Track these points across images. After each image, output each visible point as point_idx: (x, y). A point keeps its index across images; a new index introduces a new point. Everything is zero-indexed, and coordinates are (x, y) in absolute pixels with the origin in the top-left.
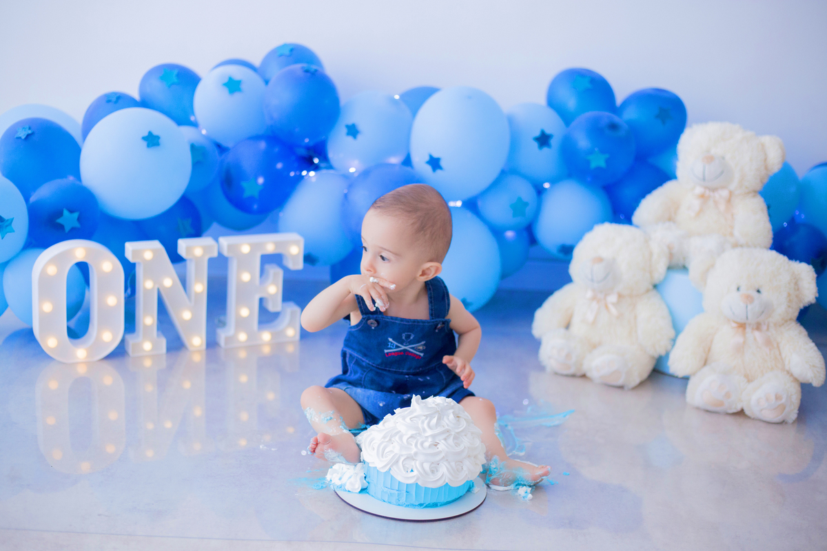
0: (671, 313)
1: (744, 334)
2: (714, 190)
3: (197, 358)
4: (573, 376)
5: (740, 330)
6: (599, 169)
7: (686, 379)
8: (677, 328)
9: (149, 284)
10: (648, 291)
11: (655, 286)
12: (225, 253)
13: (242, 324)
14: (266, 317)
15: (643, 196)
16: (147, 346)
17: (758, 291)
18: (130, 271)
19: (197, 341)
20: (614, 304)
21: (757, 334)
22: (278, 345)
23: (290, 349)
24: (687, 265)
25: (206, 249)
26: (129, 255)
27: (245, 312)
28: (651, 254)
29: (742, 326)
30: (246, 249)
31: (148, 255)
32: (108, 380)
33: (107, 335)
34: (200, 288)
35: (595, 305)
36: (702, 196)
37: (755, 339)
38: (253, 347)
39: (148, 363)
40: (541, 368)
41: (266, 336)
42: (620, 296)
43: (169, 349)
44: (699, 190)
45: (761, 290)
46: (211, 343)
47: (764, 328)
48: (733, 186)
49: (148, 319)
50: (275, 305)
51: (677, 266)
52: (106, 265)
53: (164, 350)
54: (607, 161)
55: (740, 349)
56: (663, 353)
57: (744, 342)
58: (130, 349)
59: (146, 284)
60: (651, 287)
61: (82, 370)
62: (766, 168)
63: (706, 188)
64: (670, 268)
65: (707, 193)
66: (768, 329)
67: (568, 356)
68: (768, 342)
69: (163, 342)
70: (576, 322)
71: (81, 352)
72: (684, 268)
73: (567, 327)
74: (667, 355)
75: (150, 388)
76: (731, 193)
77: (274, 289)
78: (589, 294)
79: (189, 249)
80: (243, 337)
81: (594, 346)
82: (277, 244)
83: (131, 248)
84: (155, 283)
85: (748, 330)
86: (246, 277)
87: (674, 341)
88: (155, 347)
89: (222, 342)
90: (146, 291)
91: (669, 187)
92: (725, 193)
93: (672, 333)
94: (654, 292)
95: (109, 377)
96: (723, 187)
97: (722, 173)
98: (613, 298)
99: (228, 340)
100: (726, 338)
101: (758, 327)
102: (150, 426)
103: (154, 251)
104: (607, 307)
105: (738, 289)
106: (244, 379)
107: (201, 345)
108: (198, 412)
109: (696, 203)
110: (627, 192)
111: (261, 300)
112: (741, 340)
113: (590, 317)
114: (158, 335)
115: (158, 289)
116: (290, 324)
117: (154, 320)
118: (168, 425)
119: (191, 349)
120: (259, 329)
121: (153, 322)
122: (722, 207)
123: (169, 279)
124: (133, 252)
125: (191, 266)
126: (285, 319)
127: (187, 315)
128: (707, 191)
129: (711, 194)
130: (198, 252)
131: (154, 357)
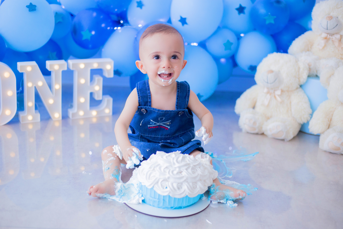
0: (310, 100)
2: (332, 35)
3: (57, 124)
4: (257, 134)
6: (270, 24)
7: (318, 136)
8: (313, 109)
9: (30, 85)
10: (297, 88)
11: (301, 86)
12: (71, 68)
13: (81, 106)
14: (94, 102)
15: (294, 39)
16: (30, 118)
18: (20, 78)
19: (57, 115)
20: (279, 95)
22: (100, 118)
23: (107, 120)
24: (318, 75)
25: (60, 66)
26: (19, 69)
27: (82, 100)
28: (299, 68)
30: (82, 66)
31: (29, 69)
33: (8, 112)
34: (58, 87)
35: (268, 96)
36: (326, 38)
38: (87, 119)
39: (30, 127)
40: (240, 130)
41: (94, 113)
42: (282, 91)
43: (41, 120)
44: (324, 35)
46: (65, 117)
49: (30, 103)
50: (99, 96)
51: (313, 75)
52: (6, 74)
53: (39, 120)
54: (275, 20)
56: (305, 121)
58: (21, 119)
59: (28, 85)
60: (299, 86)
63: (328, 34)
64: (309, 76)
65: (329, 36)
67: (255, 123)
69: (38, 115)
70: (258, 105)
72: (317, 76)
73: (254, 108)
74: (308, 122)
75: (32, 140)
76: (341, 36)
77: (98, 88)
78: (266, 90)
79: (51, 66)
80: (81, 113)
81: (268, 118)
82: (99, 64)
83: (20, 64)
84: (33, 84)
86: (83, 81)
87: (311, 115)
88: (34, 119)
89: (70, 116)
90: (29, 88)
91: (307, 34)
92: (338, 36)
93: (310, 111)
94: (301, 89)
96: (337, 33)
97: (337, 25)
98: (278, 92)
99: (73, 115)
102: (32, 160)
103: (32, 67)
104: (275, 97)
106: (82, 135)
107: (59, 117)
108: (58, 153)
109: (323, 42)
110: (285, 38)
111: (91, 94)
113: (266, 103)
114: (36, 112)
115: (35, 87)
116: (107, 107)
117: (33, 104)
118: (42, 160)
119: (54, 119)
120: (90, 109)
121: (33, 105)
122: (337, 44)
123: (41, 82)
124: (21, 67)
125: (53, 75)
126: (104, 104)
127: (51, 101)
128: (329, 35)
129: (331, 37)
130: (56, 67)
131: (33, 124)
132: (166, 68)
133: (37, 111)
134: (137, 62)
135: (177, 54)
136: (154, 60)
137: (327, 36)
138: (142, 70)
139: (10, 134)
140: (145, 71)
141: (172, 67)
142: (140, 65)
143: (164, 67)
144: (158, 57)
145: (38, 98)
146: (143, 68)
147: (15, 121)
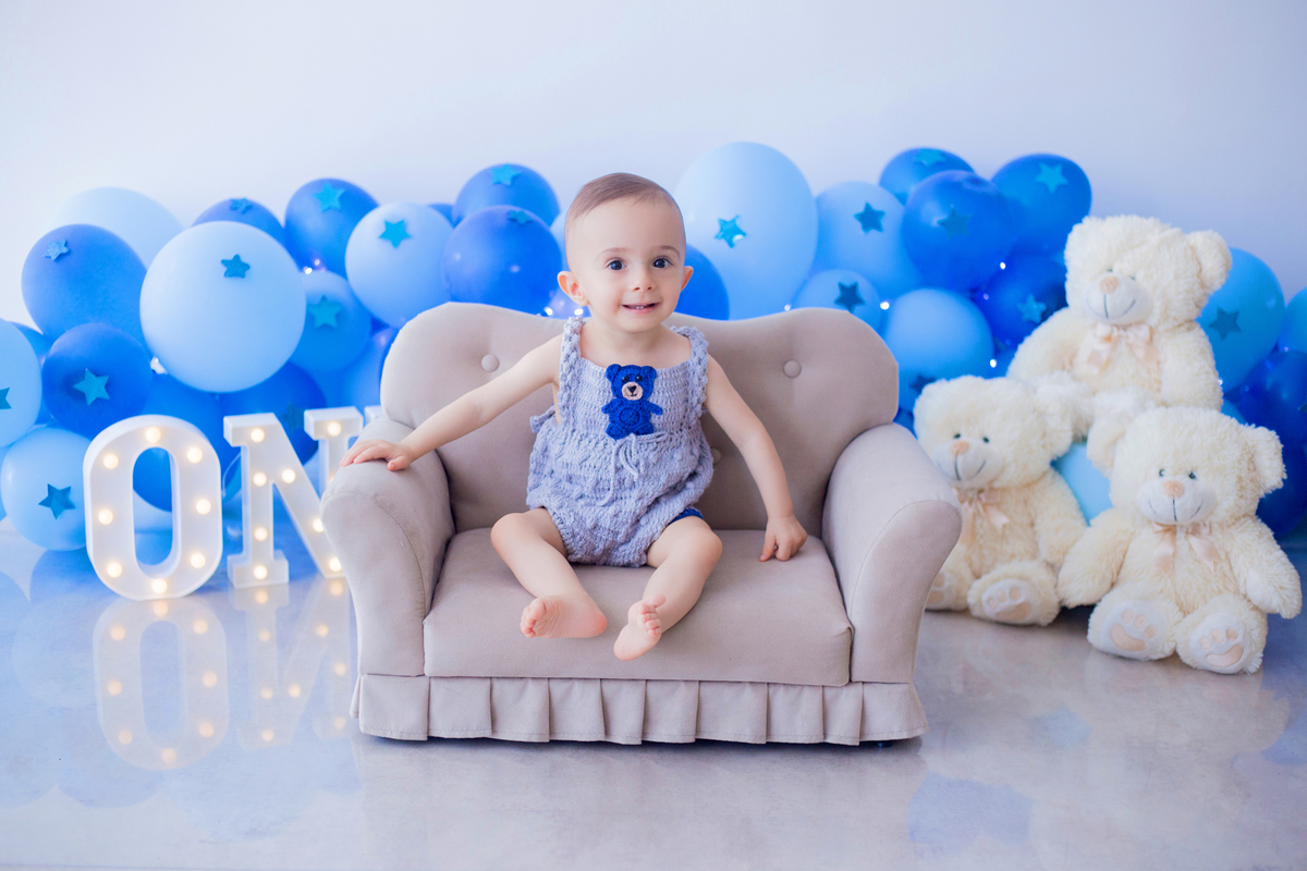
1: (1174, 541)
2: (1125, 328)
3: (336, 590)
5: (1168, 535)
9: (259, 479)
16: (260, 572)
17: (1192, 476)
18: (229, 459)
19: (335, 564)
21: (1193, 540)
25: (345, 425)
26: (229, 436)
29: (1170, 529)
31: (257, 436)
32: (200, 627)
33: (199, 558)
36: (1108, 339)
37: (1191, 548)
39: (262, 598)
43: (292, 577)
44: (1103, 330)
45: (1195, 473)
47: (1205, 531)
48: (1153, 321)
49: (260, 531)
52: (192, 452)
53: (286, 578)
55: (1167, 565)
57: (1174, 555)
58: (234, 578)
59: (256, 479)
60: (1049, 467)
61: (160, 611)
62: (1202, 285)
63: (1113, 325)
65: (1116, 333)
66: (1211, 531)
68: (1212, 553)
69: (284, 567)
71: (158, 586)
75: (265, 636)
76: (1152, 331)
79: (319, 425)
83: (230, 423)
84: (268, 478)
85: (1180, 535)
88: (271, 573)
90: (257, 489)
92: (1144, 332)
96: (1139, 323)
100: (1148, 547)
101: (1195, 530)
102: (267, 694)
103: (266, 429)
105: (1161, 474)
107: (342, 570)
108: (341, 669)
112: (1170, 550)
114: (276, 557)
115: (274, 486)
117: (269, 532)
118: (295, 692)
119: (327, 576)
121: (268, 538)
122: (1141, 353)
123: (291, 472)
124: (235, 431)
125: (324, 451)
127: (318, 525)
128: (1115, 329)
129: (1122, 332)
130: (334, 429)
131: (270, 589)
132: (641, 290)
133: (280, 552)
134: (563, 277)
135: (668, 253)
136: (610, 272)
137: (1112, 331)
138: (576, 296)
139: (202, 623)
140: (584, 298)
141: (657, 288)
142: (569, 283)
143: (637, 289)
144: (617, 265)
145: (281, 516)
146: (577, 291)
147: (217, 585)
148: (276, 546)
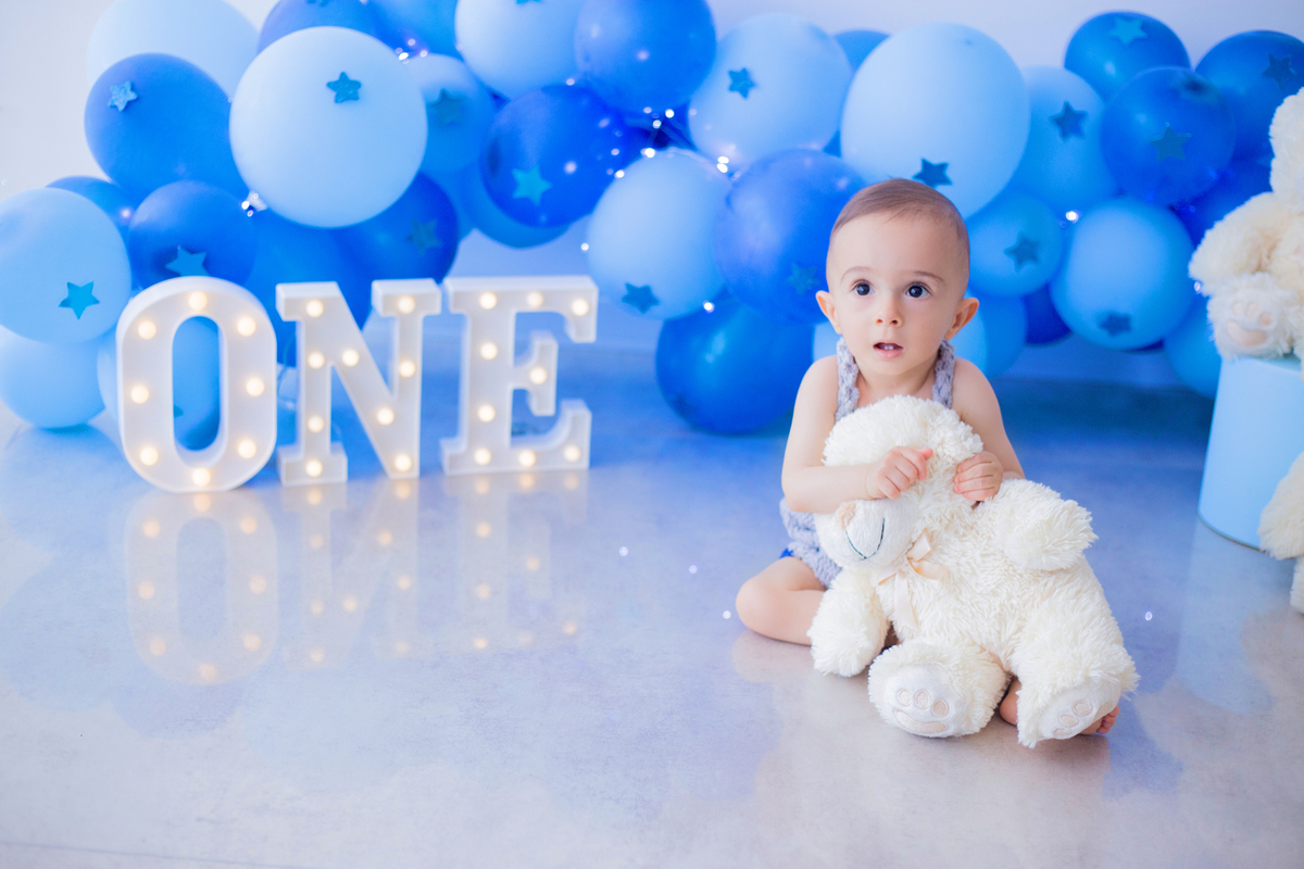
3: (403, 492)
9: (316, 360)
12: (454, 310)
13: (480, 433)
14: (526, 425)
16: (314, 468)
19: (403, 462)
22: (548, 478)
23: (571, 483)
25: (420, 300)
26: (282, 309)
27: (486, 413)
30: (488, 301)
31: (314, 309)
32: (248, 525)
33: (247, 447)
34: (409, 369)
38: (501, 477)
39: (314, 498)
41: (526, 458)
43: (353, 474)
46: (430, 466)
49: (314, 421)
50: (543, 406)
52: (245, 321)
53: (344, 475)
59: (312, 361)
61: (201, 505)
69: (342, 461)
71: (200, 474)
75: (318, 542)
77: (540, 376)
79: (389, 299)
80: (482, 456)
82: (547, 296)
83: (284, 293)
84: (326, 360)
86: (489, 351)
88: (326, 470)
89: (448, 463)
90: (313, 372)
95: (250, 521)
99: (457, 460)
103: (326, 302)
107: (410, 470)
111: (520, 397)
114: (333, 450)
115: (333, 369)
116: (571, 439)
117: (326, 423)
119: (392, 475)
120: (513, 444)
121: (324, 428)
123: (353, 351)
124: (289, 301)
125: (394, 329)
126: (563, 430)
127: (385, 416)
130: (406, 305)
131: (324, 488)
133: (339, 445)
135: (924, 279)
142: (828, 307)
147: (267, 477)
148: (334, 437)
